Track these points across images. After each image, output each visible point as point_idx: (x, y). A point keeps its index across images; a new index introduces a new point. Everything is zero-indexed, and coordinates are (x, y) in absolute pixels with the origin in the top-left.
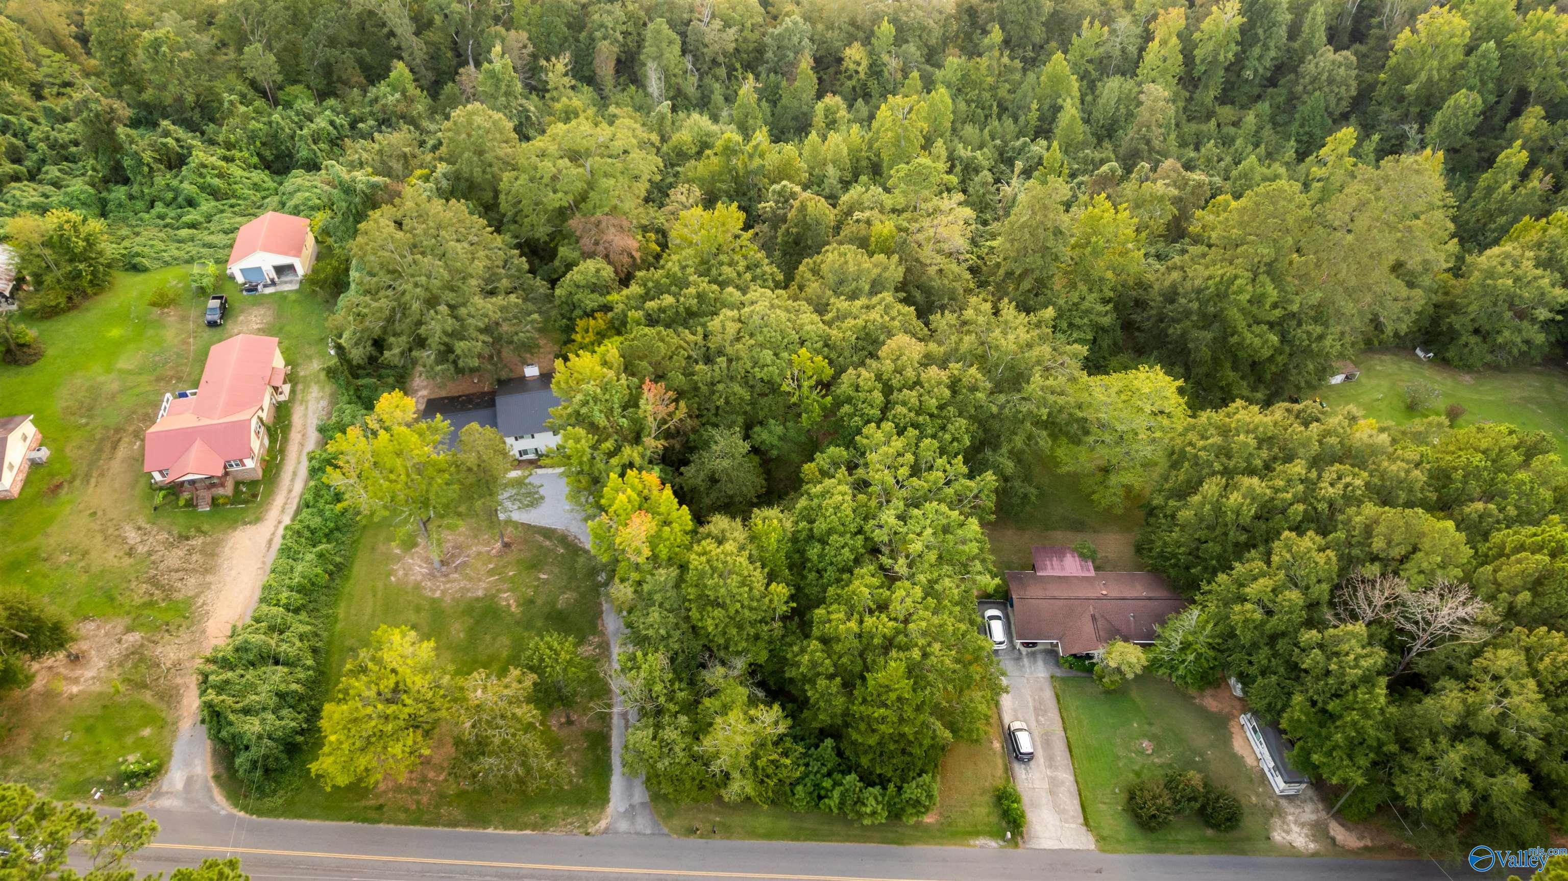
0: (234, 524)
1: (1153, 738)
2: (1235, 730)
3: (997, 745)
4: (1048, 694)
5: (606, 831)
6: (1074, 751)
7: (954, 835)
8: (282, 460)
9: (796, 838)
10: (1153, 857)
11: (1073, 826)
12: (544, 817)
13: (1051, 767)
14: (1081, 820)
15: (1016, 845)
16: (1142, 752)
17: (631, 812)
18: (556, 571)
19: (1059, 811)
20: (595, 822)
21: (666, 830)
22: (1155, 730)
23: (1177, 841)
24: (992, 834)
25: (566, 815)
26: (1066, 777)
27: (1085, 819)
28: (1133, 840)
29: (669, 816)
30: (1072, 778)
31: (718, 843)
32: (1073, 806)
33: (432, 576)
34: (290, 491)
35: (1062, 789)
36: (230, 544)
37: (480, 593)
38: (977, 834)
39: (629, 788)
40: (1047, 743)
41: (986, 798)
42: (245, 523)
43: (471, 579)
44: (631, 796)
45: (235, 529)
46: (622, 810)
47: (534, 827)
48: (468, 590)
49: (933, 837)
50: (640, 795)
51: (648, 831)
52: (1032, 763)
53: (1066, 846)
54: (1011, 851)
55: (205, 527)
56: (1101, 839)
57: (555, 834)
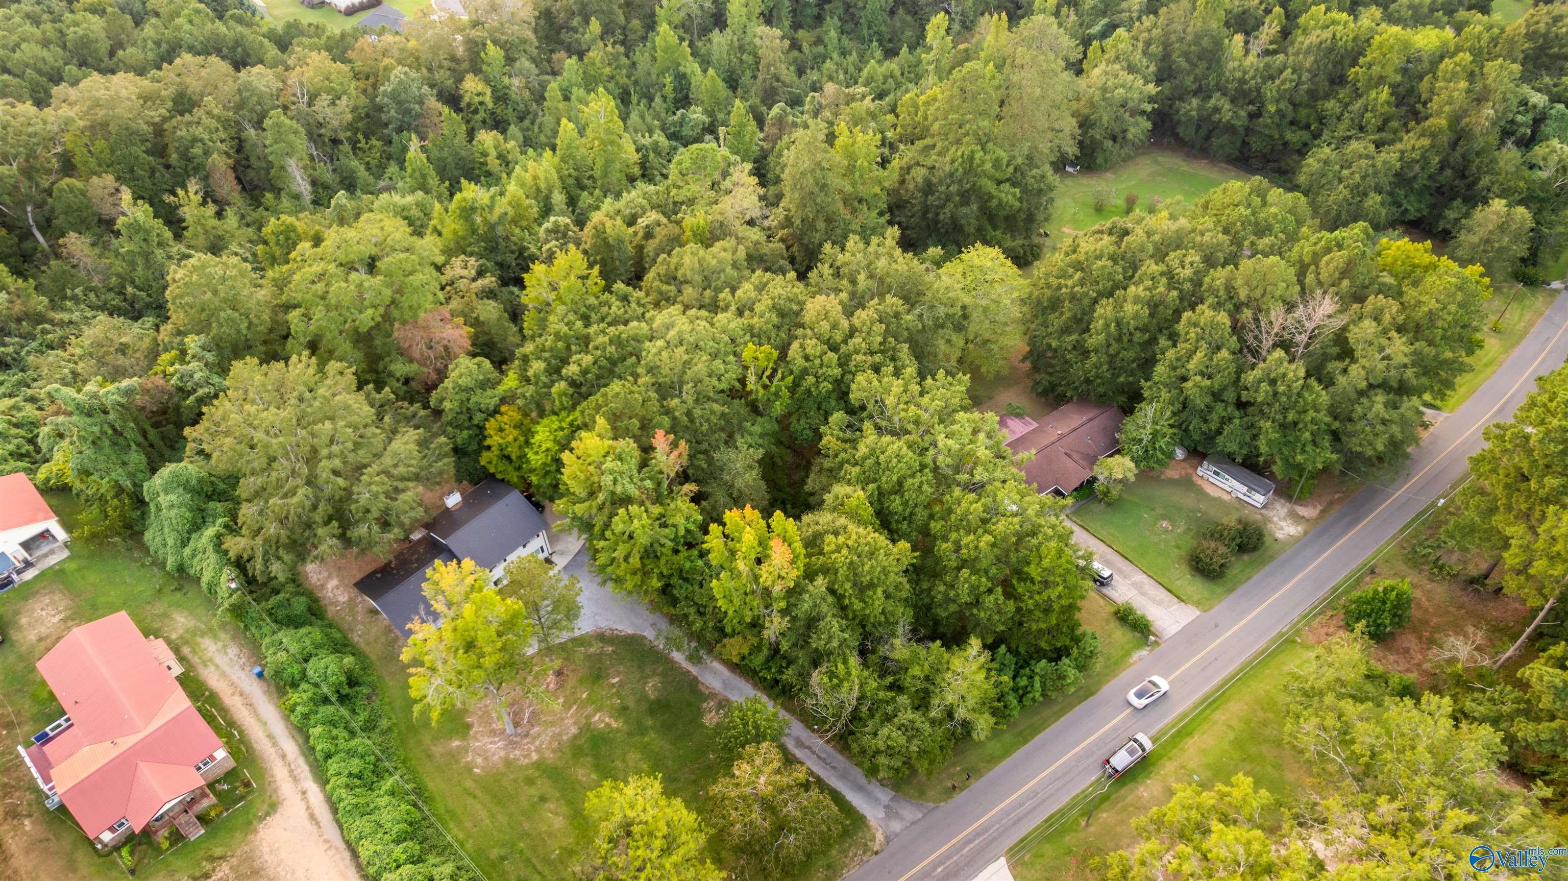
0: (249, 827)
1: (1163, 517)
2: (1200, 482)
6: (1128, 557)
7: (1116, 663)
8: (241, 732)
9: (1026, 741)
10: (1233, 596)
11: (1176, 606)
12: (829, 867)
13: (1126, 577)
14: (1176, 600)
15: (1158, 643)
16: (1166, 531)
18: (621, 668)
19: (1160, 603)
20: (873, 839)
21: (931, 805)
22: (1160, 511)
23: (1236, 576)
24: (1138, 647)
27: (1178, 597)
28: (1214, 592)
29: (922, 792)
30: (1145, 576)
31: (976, 785)
32: (1163, 594)
33: (512, 744)
34: (284, 757)
35: (1147, 587)
36: (266, 850)
37: (574, 730)
38: (1128, 654)
39: (869, 795)
41: (1113, 624)
42: (262, 819)
43: (553, 724)
44: (877, 800)
45: (256, 831)
46: (882, 815)
48: (560, 734)
49: (1108, 676)
51: (920, 815)
53: (1184, 623)
54: (1158, 650)
55: (218, 852)
56: (1197, 604)
57: (851, 872)
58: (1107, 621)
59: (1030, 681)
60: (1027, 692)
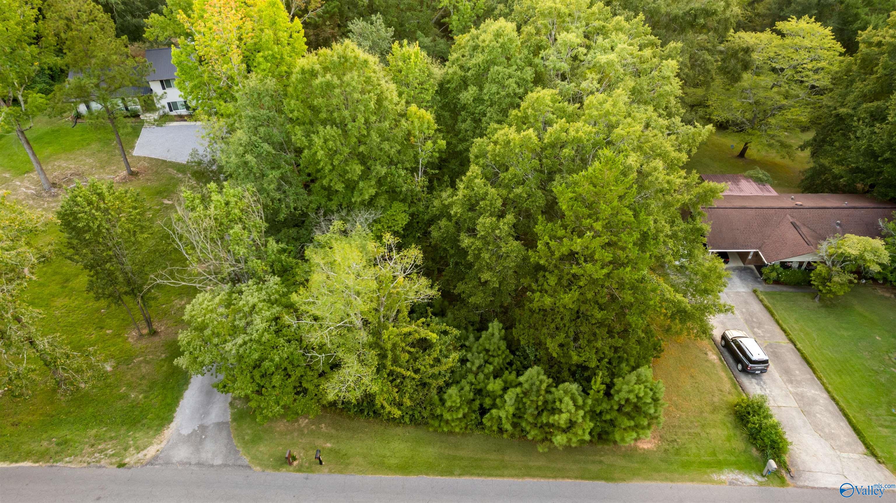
4: (756, 307)
5: (153, 460)
7: (686, 465)
13: (791, 382)
14: (862, 448)
17: (200, 434)
20: (138, 449)
21: (246, 460)
24: (740, 467)
25: (97, 440)
26: (816, 393)
27: (867, 446)
29: (256, 439)
30: (825, 395)
40: (775, 354)
44: (206, 414)
46: (186, 432)
47: (40, 457)
49: (657, 470)
50: (218, 412)
51: (218, 461)
52: (765, 376)
57: (70, 466)
58: (715, 410)
59: (505, 389)
60: (494, 406)
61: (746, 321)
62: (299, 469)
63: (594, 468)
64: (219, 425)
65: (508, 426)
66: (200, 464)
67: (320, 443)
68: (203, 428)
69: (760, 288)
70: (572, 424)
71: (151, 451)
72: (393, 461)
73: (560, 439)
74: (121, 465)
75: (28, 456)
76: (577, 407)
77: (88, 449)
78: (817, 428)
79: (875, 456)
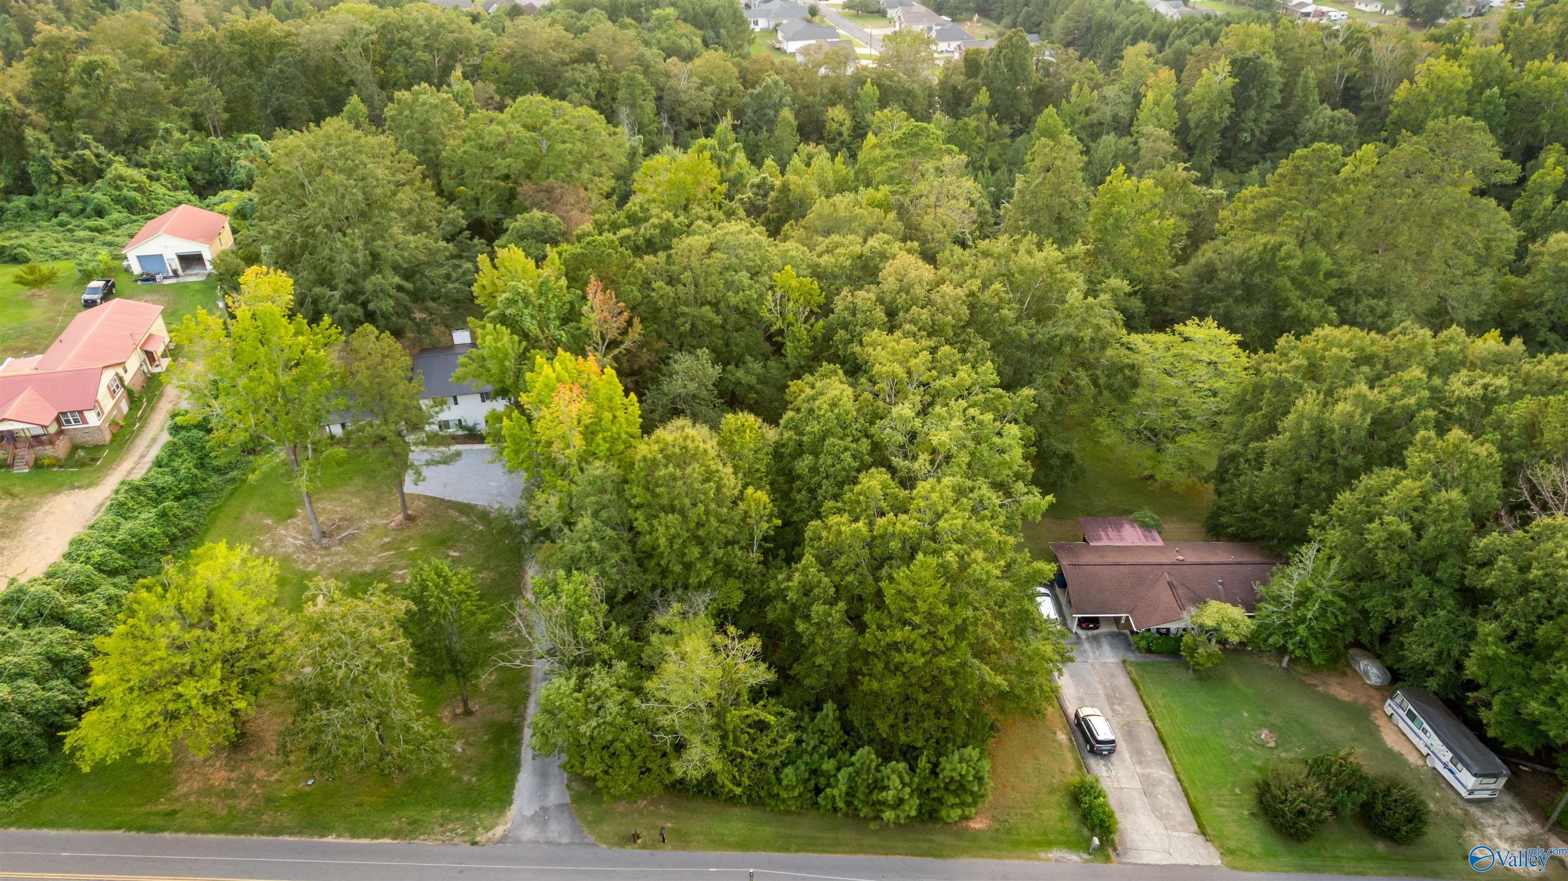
1: (1272, 728)
2: (1381, 722)
3: (1062, 737)
4: (1122, 681)
5: (503, 839)
6: (1169, 745)
7: (1016, 844)
9: (785, 849)
11: (1187, 835)
12: (414, 822)
13: (1140, 763)
14: (1195, 827)
15: (1107, 859)
16: (1262, 745)
17: (542, 817)
18: (472, 548)
19: (1163, 817)
20: (487, 829)
21: (592, 839)
22: (1274, 719)
23: (1336, 858)
24: (1070, 845)
25: (445, 820)
26: (1163, 774)
27: (1200, 825)
28: (1274, 855)
29: (599, 820)
30: (1172, 776)
31: (667, 854)
32: (1180, 810)
34: (142, 456)
35: (1160, 789)
36: (45, 508)
37: (368, 568)
38: (1049, 844)
39: (542, 787)
40: (1130, 733)
41: (1055, 798)
43: (358, 553)
44: (544, 796)
46: (528, 813)
47: (396, 834)
48: (353, 565)
49: (986, 848)
50: (557, 794)
51: (565, 840)
52: (1114, 758)
53: (1180, 861)
54: (1100, 866)
56: (1227, 852)
57: (426, 843)
58: (1052, 791)
59: (838, 769)
60: (828, 785)
61: (1108, 697)
62: (644, 846)
63: (925, 846)
64: (559, 806)
65: (840, 804)
66: (548, 843)
67: (660, 823)
68: (544, 810)
69: (1132, 657)
70: (900, 802)
71: (499, 831)
72: (732, 839)
73: (888, 815)
74: (474, 843)
75: (384, 834)
76: (904, 785)
77: (437, 829)
78: (1156, 809)
79: (1204, 833)
